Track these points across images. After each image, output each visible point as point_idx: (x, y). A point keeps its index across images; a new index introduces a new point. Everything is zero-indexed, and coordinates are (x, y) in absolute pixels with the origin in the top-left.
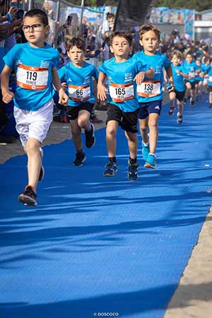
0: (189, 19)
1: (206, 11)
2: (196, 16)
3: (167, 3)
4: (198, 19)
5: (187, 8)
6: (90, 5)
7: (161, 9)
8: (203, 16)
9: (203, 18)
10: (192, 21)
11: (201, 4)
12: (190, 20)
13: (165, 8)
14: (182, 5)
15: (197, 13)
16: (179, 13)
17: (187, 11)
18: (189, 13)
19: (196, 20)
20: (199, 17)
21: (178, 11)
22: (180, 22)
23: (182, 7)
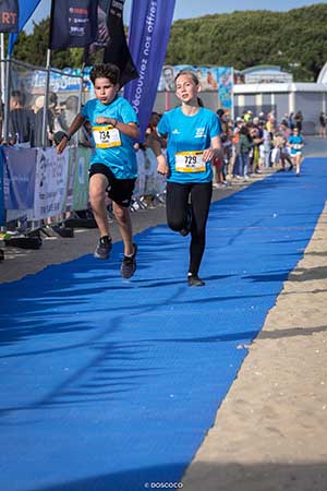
0: (224, 82)
1: (251, 69)
2: (235, 76)
3: (191, 58)
4: (239, 81)
5: (222, 65)
6: (71, 67)
7: (181, 67)
8: (246, 76)
9: (246, 81)
10: (230, 84)
11: (243, 59)
12: (227, 83)
13: (186, 66)
14: (214, 62)
15: (237, 72)
16: (209, 73)
17: (221, 69)
18: (224, 73)
19: (235, 83)
20: (240, 79)
21: (207, 70)
22: (210, 87)
23: (214, 63)
